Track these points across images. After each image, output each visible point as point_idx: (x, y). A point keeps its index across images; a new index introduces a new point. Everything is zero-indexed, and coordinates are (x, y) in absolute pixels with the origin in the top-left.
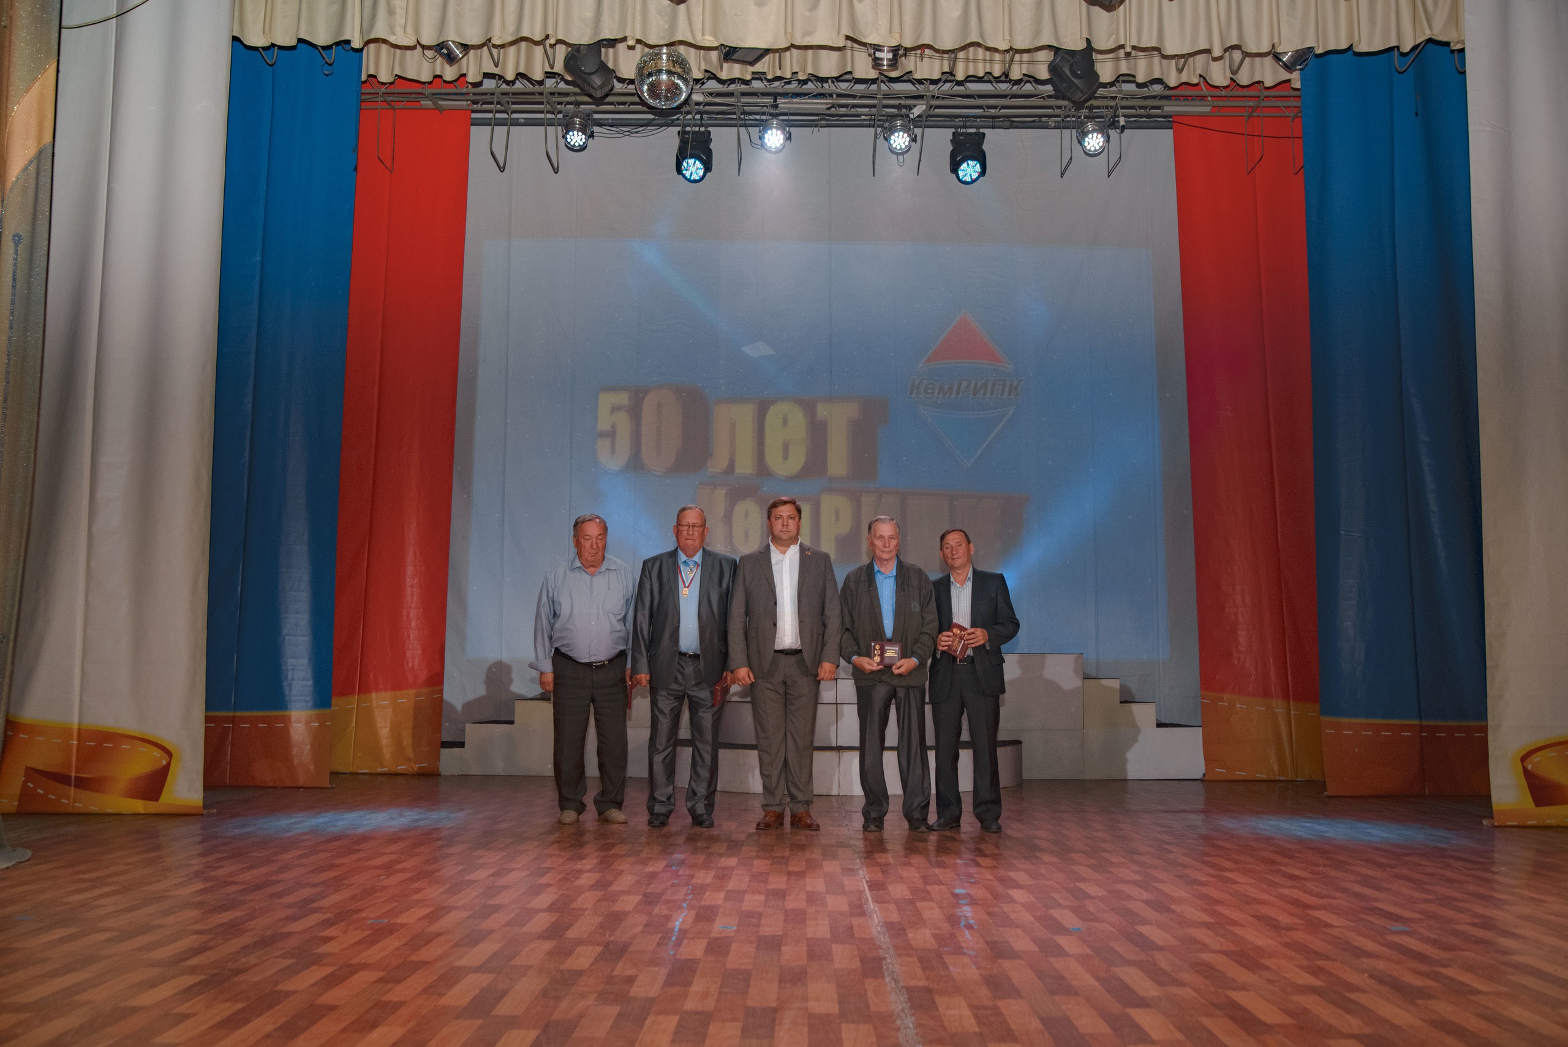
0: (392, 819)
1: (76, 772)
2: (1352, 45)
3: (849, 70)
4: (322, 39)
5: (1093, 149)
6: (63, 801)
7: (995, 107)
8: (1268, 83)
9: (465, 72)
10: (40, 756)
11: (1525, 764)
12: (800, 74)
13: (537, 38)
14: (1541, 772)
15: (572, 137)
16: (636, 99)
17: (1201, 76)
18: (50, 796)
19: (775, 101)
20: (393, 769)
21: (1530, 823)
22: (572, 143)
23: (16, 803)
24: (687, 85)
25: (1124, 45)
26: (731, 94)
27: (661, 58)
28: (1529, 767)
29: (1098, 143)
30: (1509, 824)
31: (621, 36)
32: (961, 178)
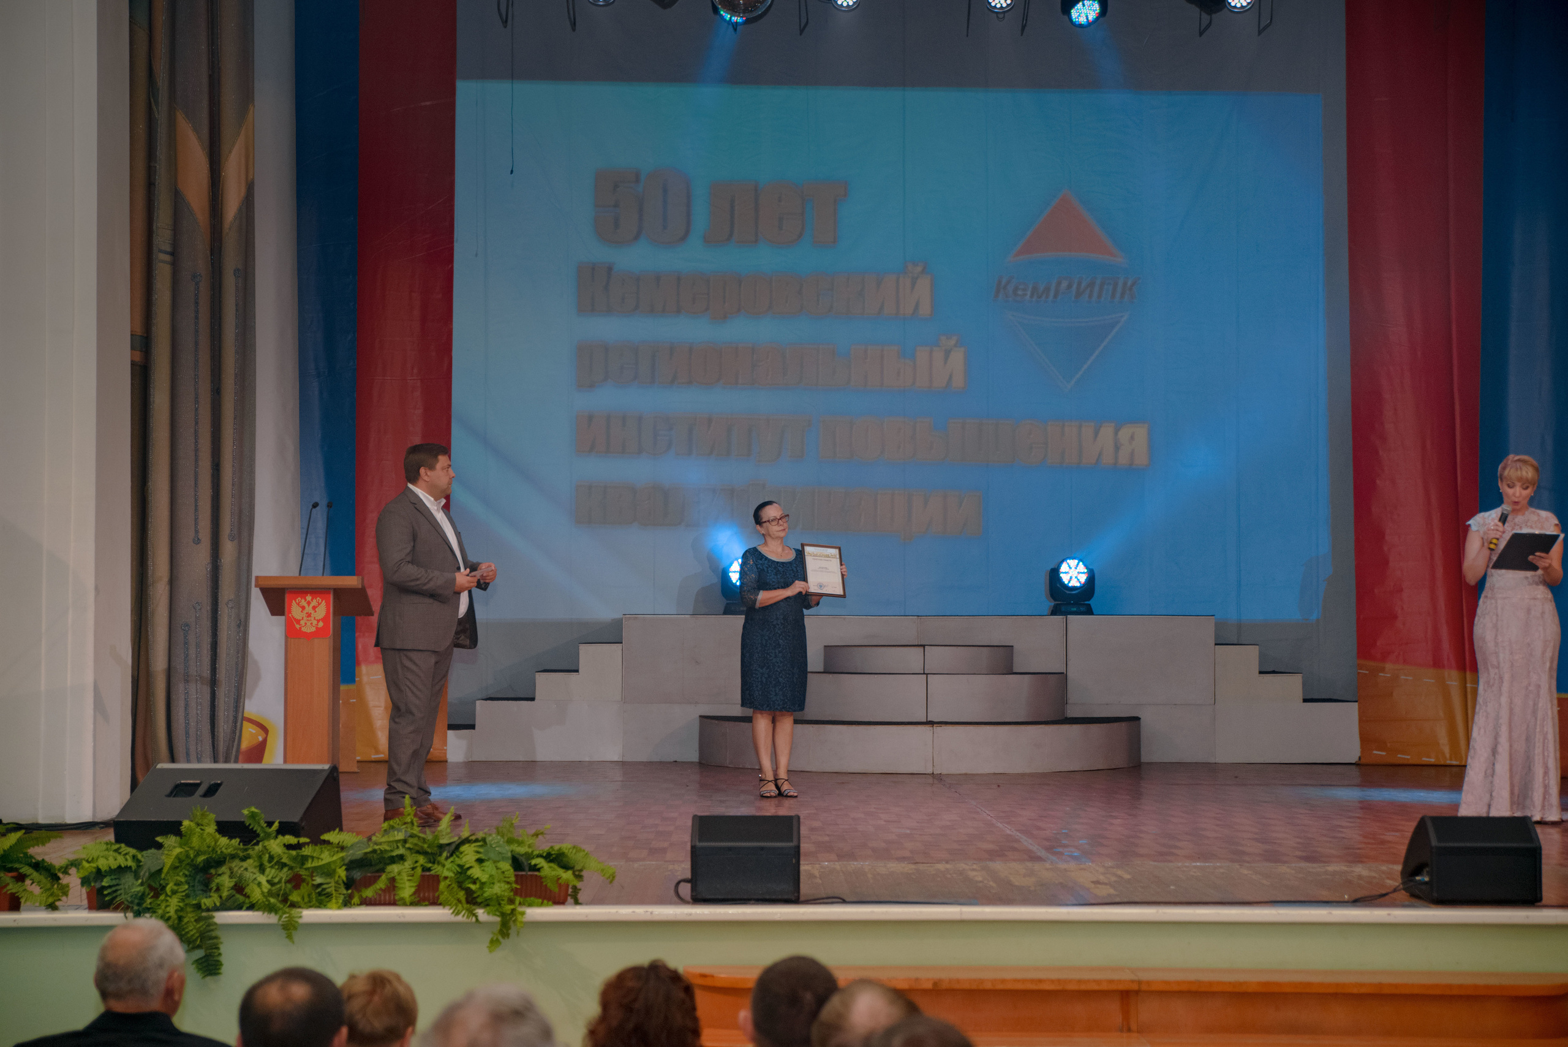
5: (1239, 5)
32: (1074, 22)
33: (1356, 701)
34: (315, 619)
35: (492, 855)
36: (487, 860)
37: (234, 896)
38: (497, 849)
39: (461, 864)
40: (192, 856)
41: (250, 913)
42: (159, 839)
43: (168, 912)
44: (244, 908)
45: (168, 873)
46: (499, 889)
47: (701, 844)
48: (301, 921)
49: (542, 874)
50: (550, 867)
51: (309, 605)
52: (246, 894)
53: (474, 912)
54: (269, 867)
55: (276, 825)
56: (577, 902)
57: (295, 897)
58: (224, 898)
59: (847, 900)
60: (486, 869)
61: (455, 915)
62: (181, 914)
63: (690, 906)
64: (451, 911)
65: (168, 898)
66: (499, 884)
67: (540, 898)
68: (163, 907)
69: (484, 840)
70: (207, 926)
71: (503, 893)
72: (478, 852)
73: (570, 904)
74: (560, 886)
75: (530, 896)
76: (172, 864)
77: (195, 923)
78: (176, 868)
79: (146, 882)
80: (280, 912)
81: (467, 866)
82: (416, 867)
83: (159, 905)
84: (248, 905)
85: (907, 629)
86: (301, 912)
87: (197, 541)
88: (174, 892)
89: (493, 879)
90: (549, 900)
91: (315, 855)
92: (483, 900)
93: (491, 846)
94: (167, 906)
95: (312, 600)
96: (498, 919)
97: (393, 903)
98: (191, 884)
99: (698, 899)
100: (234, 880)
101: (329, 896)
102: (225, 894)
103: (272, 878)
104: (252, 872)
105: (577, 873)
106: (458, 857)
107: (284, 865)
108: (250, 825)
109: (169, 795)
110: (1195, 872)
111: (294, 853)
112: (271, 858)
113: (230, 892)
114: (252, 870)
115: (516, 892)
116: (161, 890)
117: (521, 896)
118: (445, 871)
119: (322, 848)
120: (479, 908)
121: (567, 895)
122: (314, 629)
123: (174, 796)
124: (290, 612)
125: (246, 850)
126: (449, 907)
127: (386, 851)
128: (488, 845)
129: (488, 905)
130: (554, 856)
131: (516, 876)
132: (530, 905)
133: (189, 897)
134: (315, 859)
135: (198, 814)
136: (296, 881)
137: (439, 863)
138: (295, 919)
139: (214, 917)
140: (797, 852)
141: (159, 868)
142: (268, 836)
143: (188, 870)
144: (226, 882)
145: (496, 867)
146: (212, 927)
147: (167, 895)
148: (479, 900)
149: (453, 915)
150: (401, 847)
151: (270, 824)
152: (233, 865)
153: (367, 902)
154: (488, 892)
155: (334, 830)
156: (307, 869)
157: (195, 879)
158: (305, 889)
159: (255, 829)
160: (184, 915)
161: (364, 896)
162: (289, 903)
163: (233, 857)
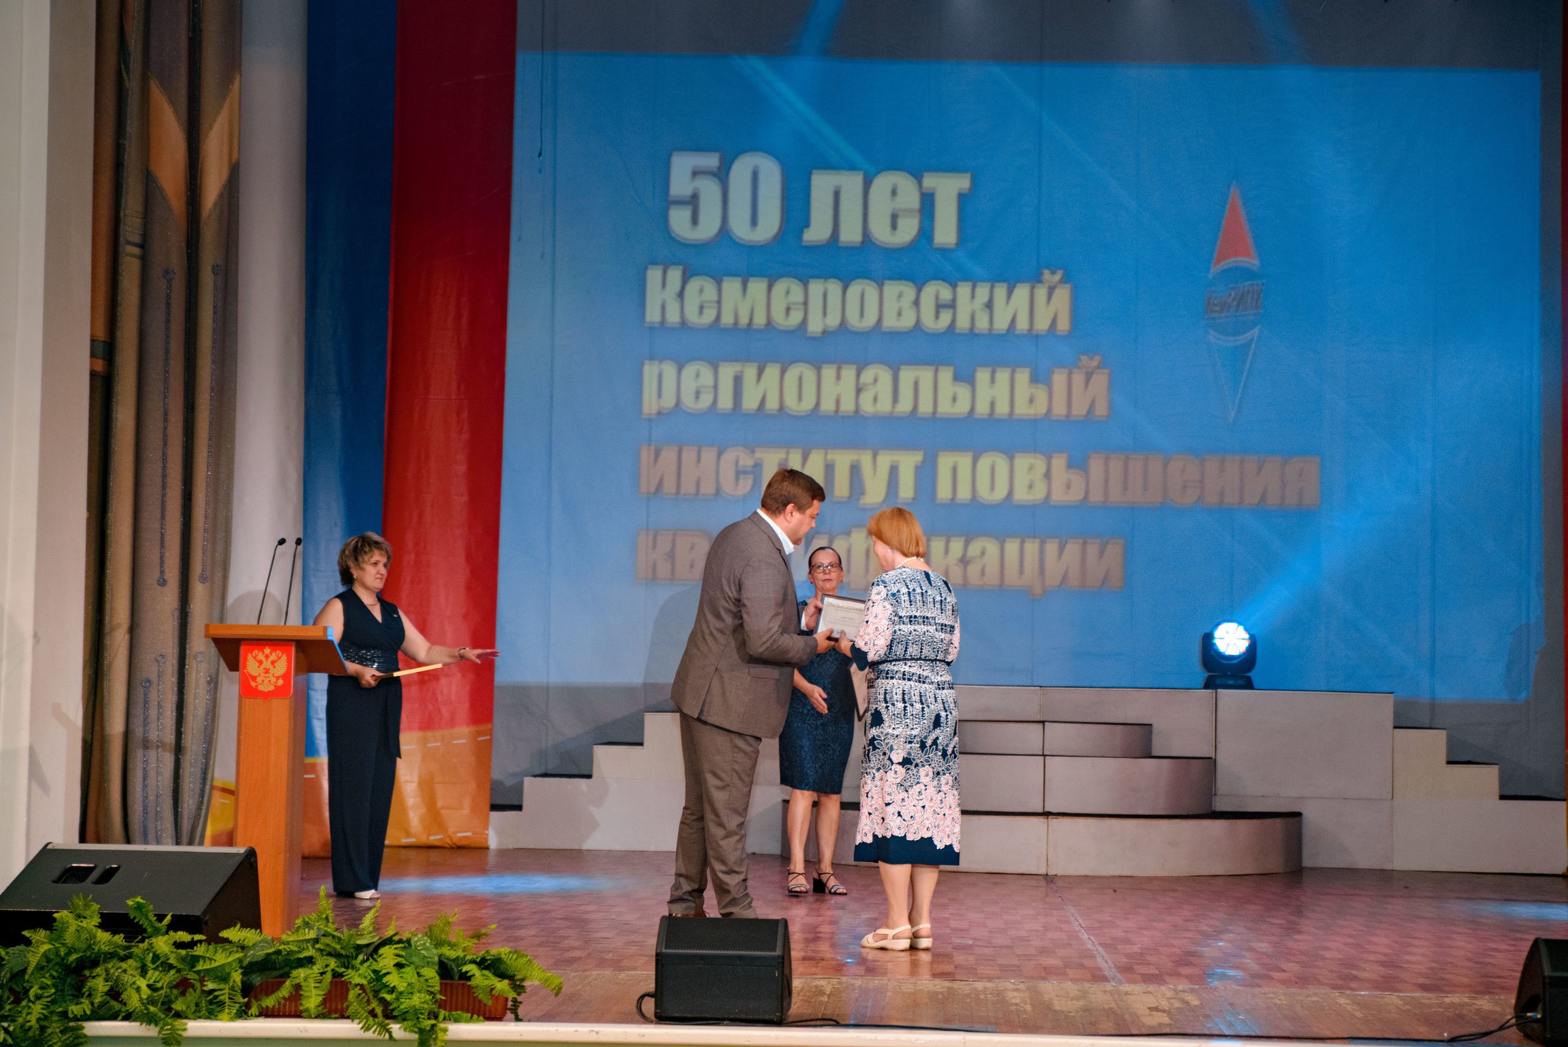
20: (425, 838)
33: (1564, 800)
34: (274, 676)
35: (415, 959)
36: (408, 966)
37: (108, 1002)
38: (422, 952)
39: (377, 969)
40: (62, 954)
41: (126, 1024)
42: (26, 933)
43: (29, 1021)
44: (120, 1017)
45: (32, 973)
46: (417, 1000)
47: (668, 951)
48: (185, 1034)
49: (472, 983)
50: (484, 975)
51: (267, 660)
52: (122, 1000)
53: (388, 1027)
54: (152, 969)
55: (169, 918)
56: (518, 1019)
57: (178, 1006)
58: (96, 1005)
59: (842, 1022)
60: (405, 975)
61: (365, 1031)
62: (45, 1023)
63: (652, 1026)
64: (361, 1025)
65: (31, 1004)
66: (418, 994)
67: (467, 1012)
68: (24, 1015)
69: (409, 941)
70: (75, 1038)
71: (422, 1005)
72: (398, 956)
73: (510, 1021)
74: (496, 998)
75: (456, 1010)
76: (38, 964)
77: (60, 1035)
78: (42, 968)
79: (6, 984)
80: (161, 1024)
81: (384, 972)
82: (324, 973)
83: (20, 1012)
84: (124, 1014)
85: (1028, 702)
86: (186, 1024)
87: (163, 583)
88: (38, 997)
89: (413, 988)
90: (479, 1016)
91: (207, 955)
92: (400, 1013)
93: (416, 949)
94: (28, 1014)
95: (271, 653)
96: (416, 1036)
97: (298, 1015)
98: (60, 988)
99: (663, 1018)
100: (109, 983)
101: (221, 1004)
102: (97, 1001)
103: (154, 982)
104: (131, 975)
105: (518, 983)
106: (376, 961)
107: (171, 967)
108: (135, 918)
109: (56, 881)
110: (1280, 1000)
111: (183, 952)
112: (156, 957)
113: (104, 997)
114: (132, 972)
115: (442, 1005)
116: (24, 994)
117: (445, 1009)
118: (356, 977)
119: (216, 948)
120: (394, 1023)
121: (506, 1009)
122: (272, 688)
123: (63, 883)
124: (245, 667)
125: (129, 948)
126: (358, 1021)
127: (290, 952)
128: (413, 948)
129: (404, 1020)
130: (489, 962)
131: (441, 984)
132: (457, 1021)
133: (56, 1003)
134: (207, 959)
135: (80, 903)
136: (183, 986)
137: (353, 967)
138: (180, 1032)
139: (83, 1028)
140: (784, 962)
141: (22, 968)
142: (157, 932)
143: (57, 971)
144: (99, 985)
145: (418, 973)
146: (81, 1040)
147: (30, 1001)
148: (395, 1013)
149: (363, 1030)
150: (311, 948)
151: (160, 918)
152: (110, 966)
153: (267, 1013)
154: (405, 1004)
155: (235, 926)
156: (198, 972)
157: (65, 981)
158: (192, 996)
159: (140, 923)
160: (48, 1025)
161: (264, 1006)
162: (173, 1012)
163: (112, 956)
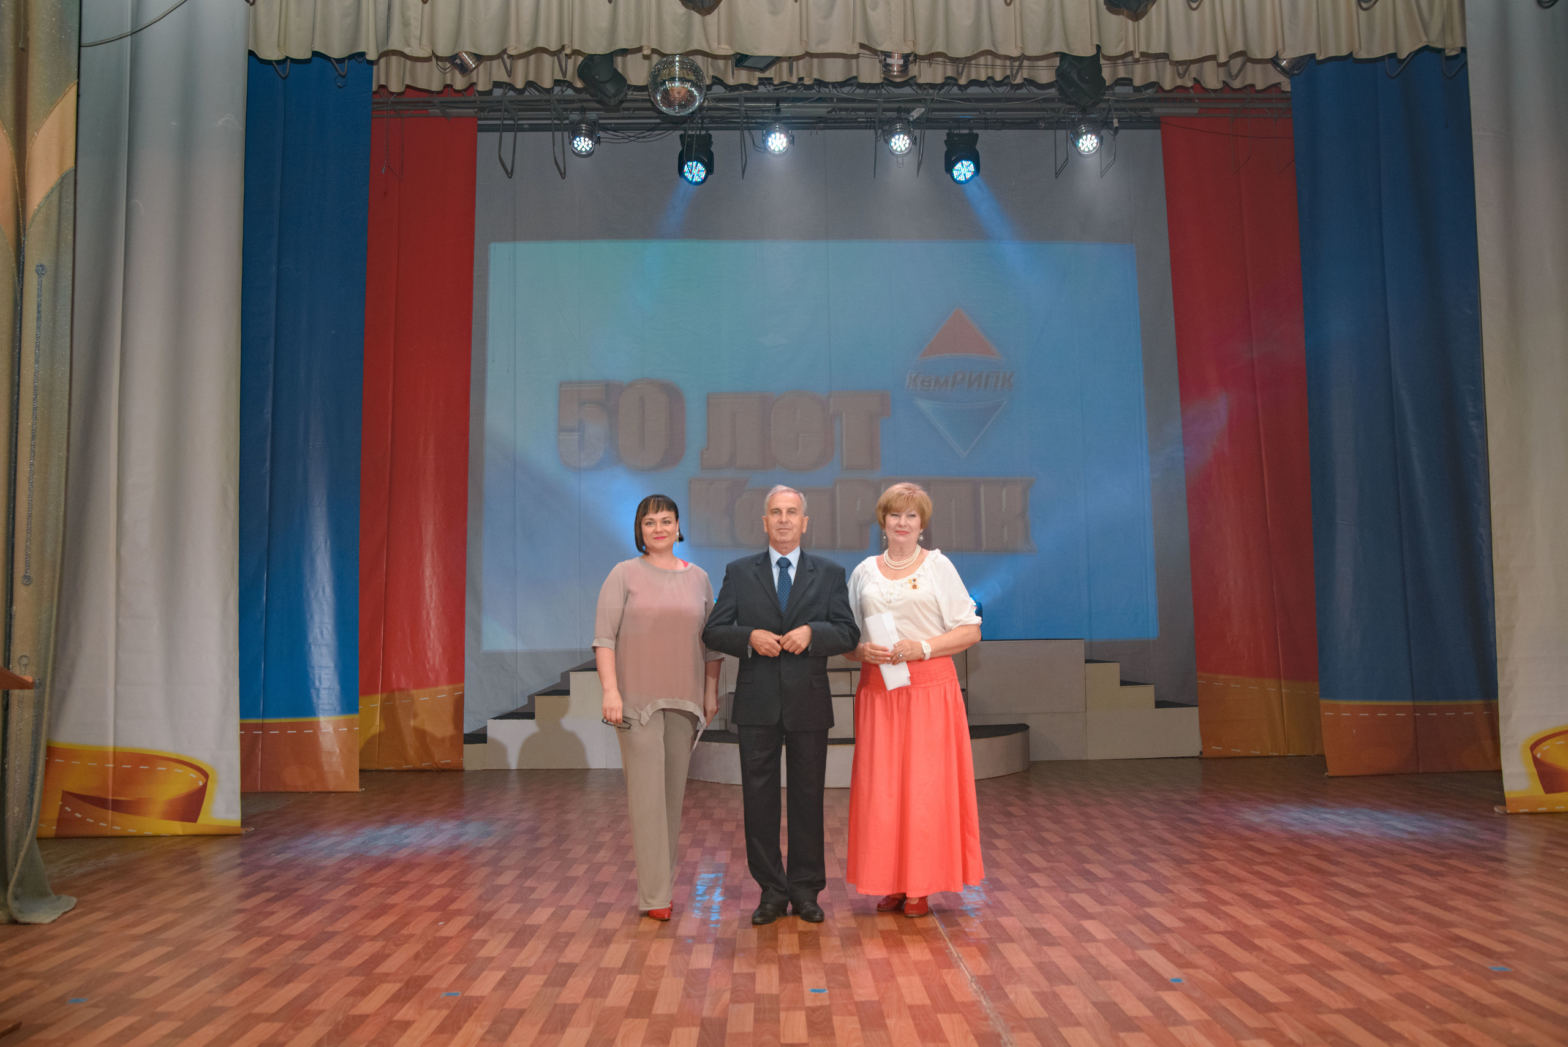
0: (431, 836)
1: (113, 796)
2: (1351, 53)
3: (855, 75)
4: (337, 51)
5: (1087, 150)
6: (101, 824)
7: (991, 110)
8: (1260, 86)
9: (475, 81)
10: (77, 781)
11: (1535, 752)
12: (805, 79)
13: (553, 48)
14: (1549, 760)
15: (579, 143)
16: (649, 105)
17: (1195, 79)
18: (88, 820)
19: (778, 105)
20: (418, 765)
21: (1540, 809)
22: (579, 149)
23: (55, 828)
24: (700, 92)
25: (1132, 52)
26: (735, 100)
27: (674, 66)
28: (1539, 756)
29: (1092, 145)
30: (1521, 811)
31: (636, 46)
32: (955, 177)
33: (1197, 706)
